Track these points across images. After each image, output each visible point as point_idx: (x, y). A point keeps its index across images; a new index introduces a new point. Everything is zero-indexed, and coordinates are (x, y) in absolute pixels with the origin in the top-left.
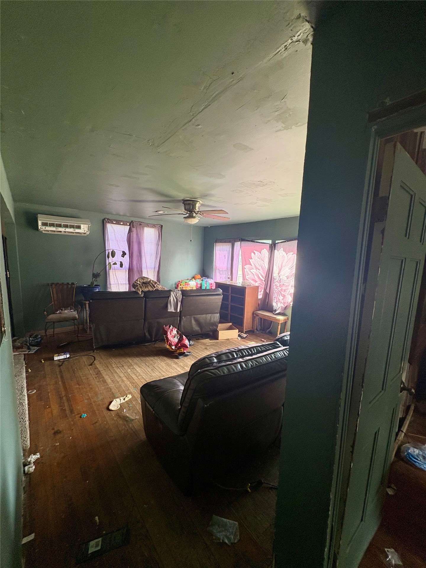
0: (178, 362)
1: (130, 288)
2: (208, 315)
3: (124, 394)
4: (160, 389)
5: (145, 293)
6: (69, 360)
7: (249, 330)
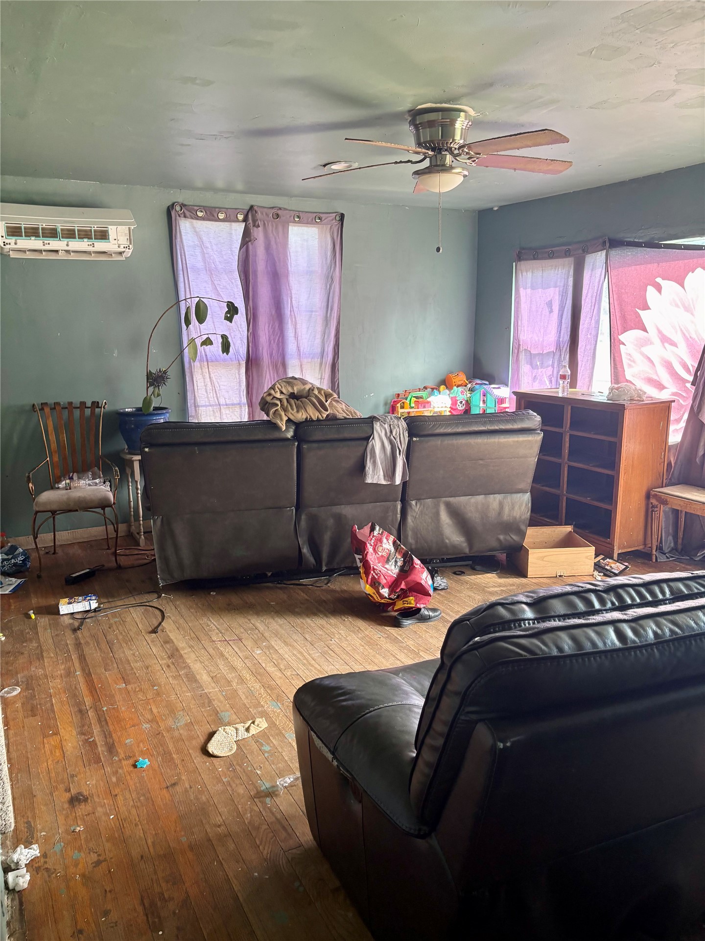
0: (401, 635)
1: (251, 413)
2: (492, 496)
3: (246, 716)
4: (353, 700)
5: (298, 426)
6: (96, 616)
7: (633, 549)
